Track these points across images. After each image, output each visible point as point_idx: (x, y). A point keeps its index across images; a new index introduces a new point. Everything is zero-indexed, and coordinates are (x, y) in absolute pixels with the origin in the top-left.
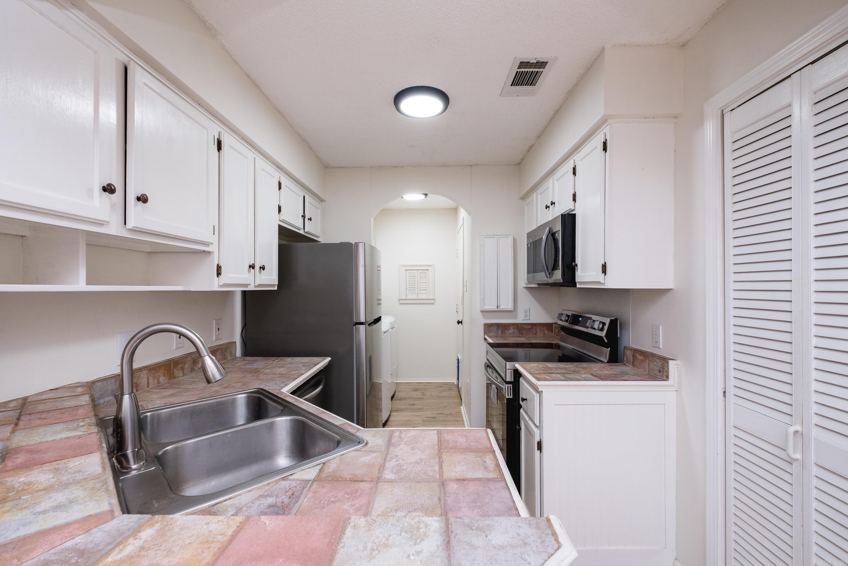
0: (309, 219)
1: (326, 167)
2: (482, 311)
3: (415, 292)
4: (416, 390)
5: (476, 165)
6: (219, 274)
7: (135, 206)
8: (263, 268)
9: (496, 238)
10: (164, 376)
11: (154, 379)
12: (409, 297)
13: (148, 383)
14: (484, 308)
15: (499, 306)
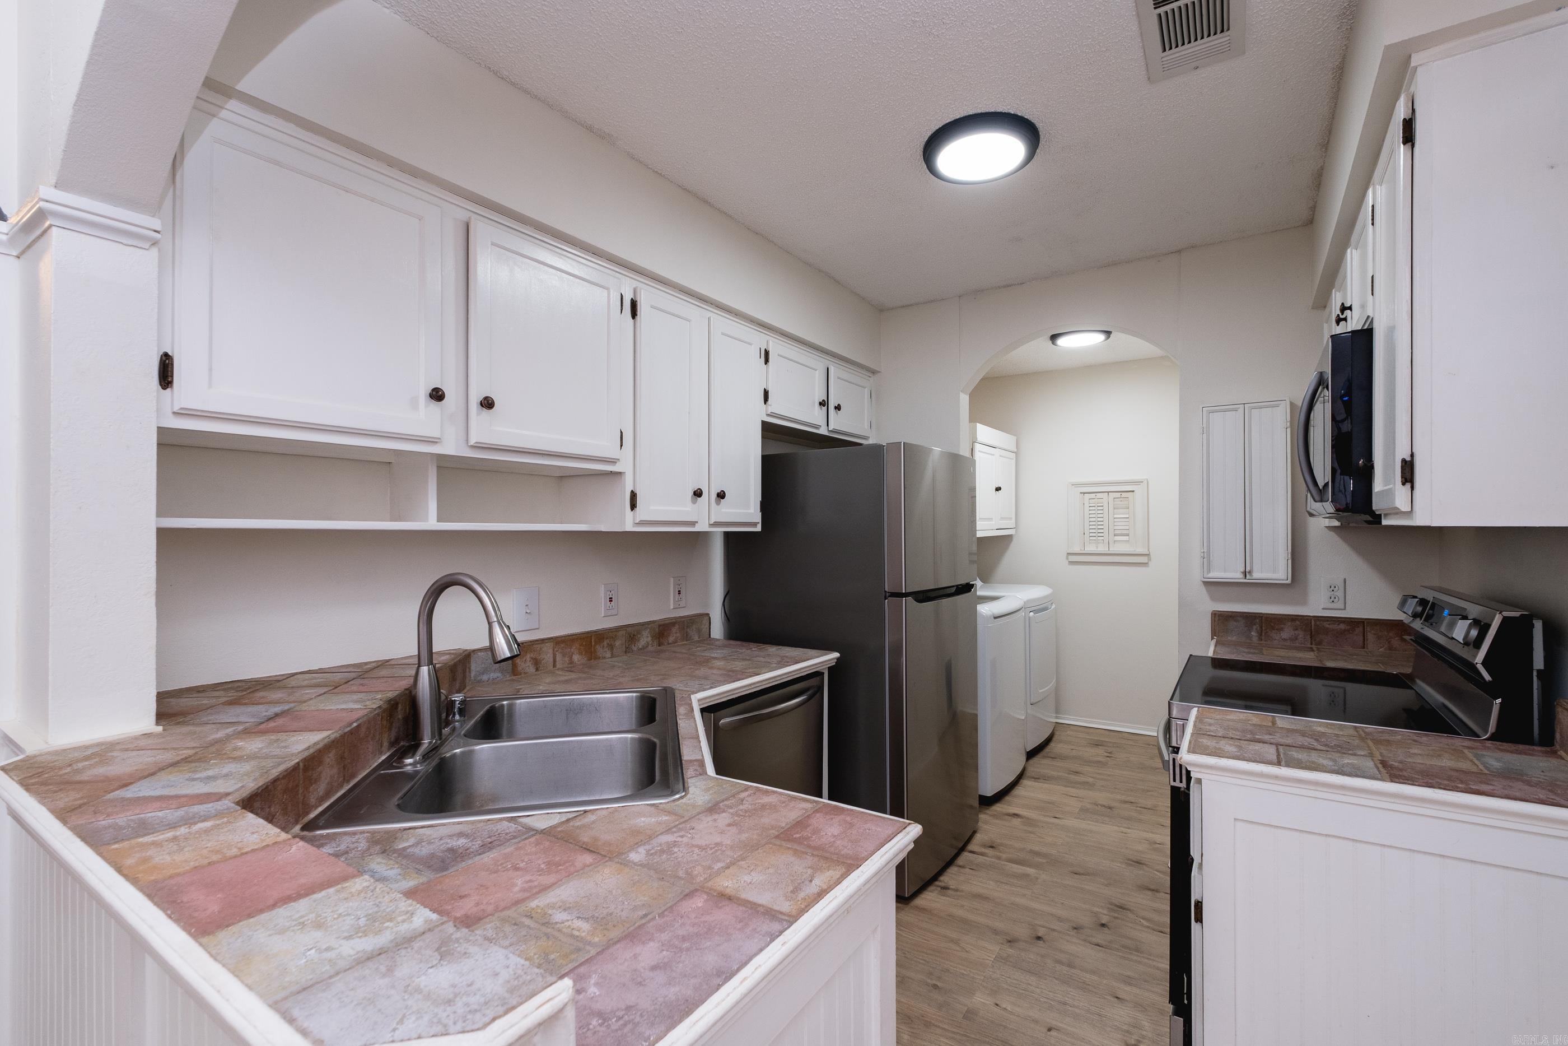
0: (836, 408)
1: (881, 311)
2: (1208, 584)
3: (1102, 538)
4: (1097, 744)
5: (1193, 247)
6: (633, 506)
7: (478, 414)
8: (721, 495)
9: (1241, 411)
10: (580, 653)
11: (564, 655)
12: (1091, 548)
13: (555, 661)
14: (1210, 575)
15: (1250, 572)
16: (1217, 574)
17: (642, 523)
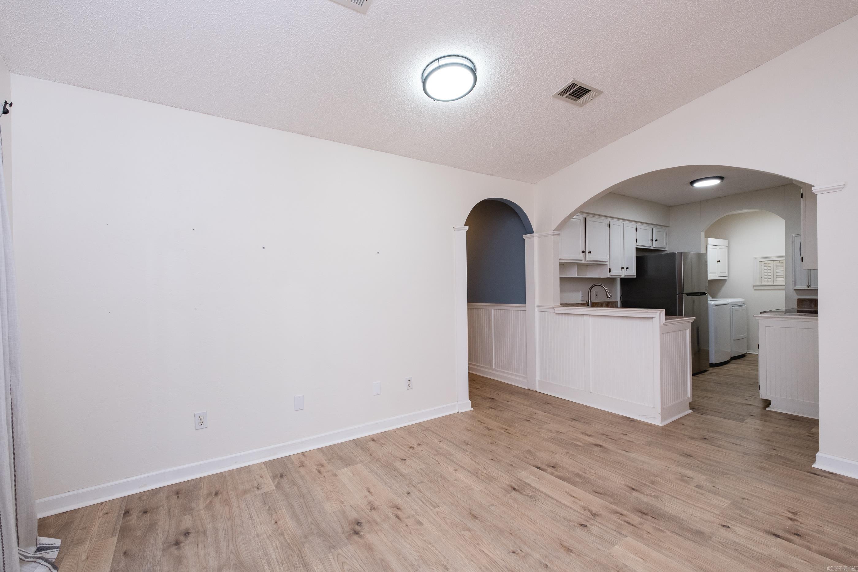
0: (656, 240)
1: (670, 207)
2: (795, 290)
3: (770, 279)
6: (610, 271)
7: (588, 254)
8: (627, 268)
12: (764, 284)
14: (796, 287)
15: (810, 286)
16: (798, 287)
17: (612, 275)
